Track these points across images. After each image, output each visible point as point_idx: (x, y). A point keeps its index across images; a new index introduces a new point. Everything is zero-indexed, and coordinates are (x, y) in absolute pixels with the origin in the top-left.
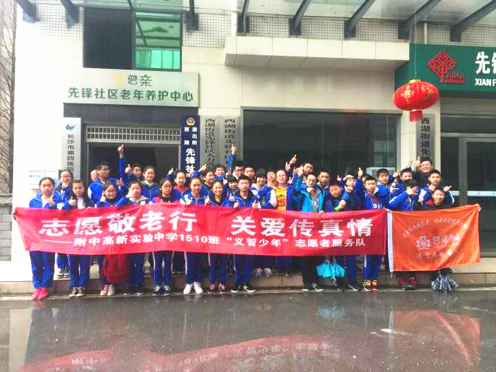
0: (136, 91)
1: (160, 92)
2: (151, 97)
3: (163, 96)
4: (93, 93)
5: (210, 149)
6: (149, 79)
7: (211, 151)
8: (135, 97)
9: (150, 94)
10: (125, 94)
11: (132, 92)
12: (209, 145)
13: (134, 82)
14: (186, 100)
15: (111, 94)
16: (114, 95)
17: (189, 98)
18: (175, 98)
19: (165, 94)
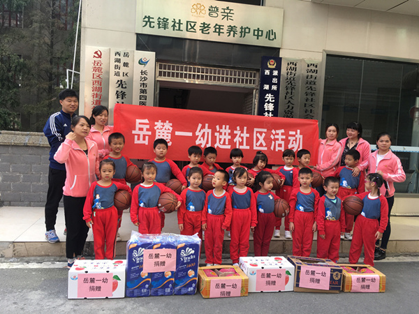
0: (216, 25)
1: (242, 28)
2: (232, 33)
3: (245, 32)
4: (171, 24)
5: (289, 95)
6: (232, 12)
7: (291, 98)
8: (215, 31)
9: (232, 29)
10: (205, 27)
11: (212, 26)
12: (289, 91)
13: (215, 15)
14: (269, 39)
15: (189, 27)
16: (192, 28)
17: (272, 37)
18: (258, 36)
19: (247, 30)
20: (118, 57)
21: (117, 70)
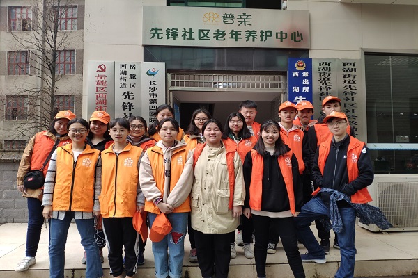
0: (233, 31)
1: (262, 32)
2: (251, 37)
3: (266, 36)
4: (181, 33)
6: (249, 17)
8: (232, 37)
9: (251, 34)
10: (219, 34)
11: (228, 32)
12: (324, 92)
13: (230, 21)
14: (295, 41)
15: (202, 35)
16: (205, 35)
17: (298, 38)
18: (282, 39)
19: (269, 34)
20: (123, 69)
21: (123, 82)
